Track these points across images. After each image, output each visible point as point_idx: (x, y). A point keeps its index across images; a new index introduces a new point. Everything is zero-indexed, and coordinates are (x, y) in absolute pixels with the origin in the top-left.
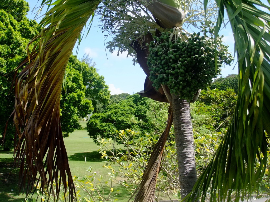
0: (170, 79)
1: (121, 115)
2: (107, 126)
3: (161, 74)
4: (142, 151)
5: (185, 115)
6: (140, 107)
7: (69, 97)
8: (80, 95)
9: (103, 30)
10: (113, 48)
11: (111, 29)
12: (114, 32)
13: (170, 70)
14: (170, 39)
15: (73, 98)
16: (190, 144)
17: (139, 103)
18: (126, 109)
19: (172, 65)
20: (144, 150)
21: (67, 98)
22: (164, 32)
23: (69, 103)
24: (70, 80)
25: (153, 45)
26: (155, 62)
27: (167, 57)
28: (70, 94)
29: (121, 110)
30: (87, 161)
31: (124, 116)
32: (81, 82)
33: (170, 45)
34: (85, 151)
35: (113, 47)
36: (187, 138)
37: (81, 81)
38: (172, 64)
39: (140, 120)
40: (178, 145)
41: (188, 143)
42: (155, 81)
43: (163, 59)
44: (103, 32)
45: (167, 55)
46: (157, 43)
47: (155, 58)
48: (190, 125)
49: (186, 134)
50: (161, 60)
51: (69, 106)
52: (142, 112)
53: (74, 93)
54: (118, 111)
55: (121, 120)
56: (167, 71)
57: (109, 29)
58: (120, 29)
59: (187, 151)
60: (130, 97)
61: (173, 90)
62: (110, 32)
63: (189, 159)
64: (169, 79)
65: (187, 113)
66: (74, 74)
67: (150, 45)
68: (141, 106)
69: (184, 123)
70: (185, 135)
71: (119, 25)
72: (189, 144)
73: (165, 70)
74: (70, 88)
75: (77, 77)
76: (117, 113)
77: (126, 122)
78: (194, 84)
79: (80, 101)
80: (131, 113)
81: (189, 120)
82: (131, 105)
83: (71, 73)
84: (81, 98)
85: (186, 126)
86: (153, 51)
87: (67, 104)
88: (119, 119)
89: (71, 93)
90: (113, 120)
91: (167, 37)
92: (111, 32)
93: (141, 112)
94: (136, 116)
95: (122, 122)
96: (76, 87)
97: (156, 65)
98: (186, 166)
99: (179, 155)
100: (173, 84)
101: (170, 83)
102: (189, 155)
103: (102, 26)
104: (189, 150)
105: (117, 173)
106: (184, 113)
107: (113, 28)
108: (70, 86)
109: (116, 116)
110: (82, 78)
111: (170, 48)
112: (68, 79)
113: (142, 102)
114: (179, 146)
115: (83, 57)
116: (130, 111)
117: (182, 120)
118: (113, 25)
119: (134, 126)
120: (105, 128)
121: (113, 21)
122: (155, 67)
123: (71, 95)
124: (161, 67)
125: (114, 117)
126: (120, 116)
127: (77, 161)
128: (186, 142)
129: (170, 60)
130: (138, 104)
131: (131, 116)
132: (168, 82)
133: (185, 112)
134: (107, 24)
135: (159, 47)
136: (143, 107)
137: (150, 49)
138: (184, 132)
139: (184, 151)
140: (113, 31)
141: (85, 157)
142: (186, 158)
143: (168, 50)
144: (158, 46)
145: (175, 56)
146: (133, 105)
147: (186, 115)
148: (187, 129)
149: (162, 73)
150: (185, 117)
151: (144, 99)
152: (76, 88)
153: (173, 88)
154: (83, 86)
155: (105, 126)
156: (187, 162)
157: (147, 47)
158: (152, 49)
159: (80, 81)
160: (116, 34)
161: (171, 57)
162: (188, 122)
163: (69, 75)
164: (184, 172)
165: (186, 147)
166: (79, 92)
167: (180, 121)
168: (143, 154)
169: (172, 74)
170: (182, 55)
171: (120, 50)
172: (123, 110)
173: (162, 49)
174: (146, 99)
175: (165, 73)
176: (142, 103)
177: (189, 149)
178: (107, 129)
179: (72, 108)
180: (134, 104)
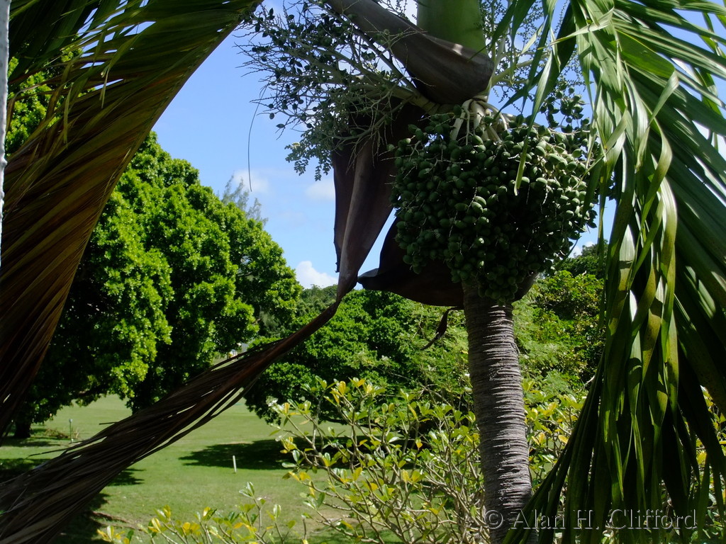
0: (451, 244)
1: (333, 342)
2: (292, 373)
3: (427, 228)
4: (391, 441)
5: (499, 340)
6: (383, 322)
7: (193, 294)
8: (223, 290)
9: (273, 111)
10: (304, 161)
11: (295, 107)
12: (303, 117)
13: (451, 219)
14: (454, 134)
15: (203, 296)
16: (515, 418)
17: (381, 311)
18: (345, 328)
19: (457, 206)
20: (394, 439)
21: (187, 296)
22: (436, 116)
23: (193, 309)
24: (195, 248)
25: (407, 148)
26: (411, 196)
27: (443, 184)
28: (195, 284)
29: (332, 330)
30: (238, 467)
31: (339, 344)
32: (226, 255)
33: (452, 151)
34: (233, 440)
35: (302, 159)
36: (505, 403)
37: (225, 251)
38: (458, 202)
39: (381, 357)
40: (481, 421)
41: (510, 416)
42: (410, 248)
43: (434, 189)
44: (272, 116)
45: (444, 178)
46: (416, 145)
47: (410, 185)
48: (513, 366)
49: (503, 390)
50: (428, 192)
51: (194, 317)
52: (389, 335)
53: (206, 283)
54: (325, 333)
55: (332, 356)
56: (443, 221)
57: (290, 107)
58: (319, 107)
59: (506, 437)
60: (352, 297)
61: (458, 272)
62: (291, 116)
63: (512, 460)
64: (448, 242)
65: (506, 335)
66: (207, 233)
67: (399, 149)
68: (385, 318)
69: (498, 361)
70: (502, 393)
71: (316, 97)
72: (511, 418)
73: (438, 219)
74: (195, 269)
75: (215, 240)
76: (322, 337)
77: (346, 361)
78: (516, 255)
79: (221, 303)
80: (360, 337)
81: (511, 354)
82: (360, 317)
83: (199, 229)
84: (227, 296)
85: (504, 369)
86: (407, 165)
87: (187, 313)
88: (326, 355)
89: (198, 284)
90: (311, 357)
91: (444, 128)
92: (296, 115)
93: (385, 335)
94: (371, 347)
95: (336, 361)
96: (211, 266)
97: (414, 204)
98: (504, 480)
99: (484, 450)
100: (459, 258)
101: (451, 254)
102: (511, 450)
103: (271, 101)
104: (511, 436)
105: (322, 495)
106: (496, 335)
107: (299, 106)
108: (195, 264)
109: (317, 347)
110: (228, 243)
111: (451, 159)
112: (190, 245)
113: (389, 307)
114: (486, 424)
115: (227, 186)
116: (357, 334)
117: (493, 354)
118: (302, 98)
119: (366, 374)
120: (287, 378)
121: (298, 86)
122: (410, 211)
123: (199, 287)
124: (427, 209)
125: (313, 348)
126: (330, 347)
127: (212, 468)
128: (504, 413)
129: (452, 191)
130: (379, 313)
131: (360, 346)
132: (446, 252)
133: (499, 332)
134: (283, 93)
135: (422, 154)
136: (391, 322)
137: (398, 159)
138: (498, 385)
139: (500, 438)
140: (299, 112)
141: (234, 457)
142: (504, 456)
143: (447, 164)
144: (420, 152)
145: (465, 180)
146: (364, 317)
147: (502, 340)
148: (506, 379)
149: (429, 226)
150: (498, 344)
151: (394, 301)
152: (212, 269)
153: (460, 268)
154: (230, 266)
155: (288, 373)
156: (508, 469)
157: (392, 153)
158: (405, 161)
159: (222, 252)
160: (307, 122)
161: (453, 184)
162: (507, 359)
163: (194, 234)
164: (500, 495)
165: (505, 426)
166: (221, 280)
167: (486, 356)
168: (392, 447)
169: (457, 230)
170: (484, 176)
171: (323, 165)
172: (337, 331)
173: (430, 161)
174: (399, 301)
175: (438, 226)
176: (388, 310)
177: (511, 432)
178: (292, 379)
179: (202, 321)
180: (367, 314)
